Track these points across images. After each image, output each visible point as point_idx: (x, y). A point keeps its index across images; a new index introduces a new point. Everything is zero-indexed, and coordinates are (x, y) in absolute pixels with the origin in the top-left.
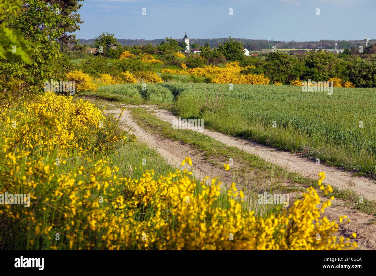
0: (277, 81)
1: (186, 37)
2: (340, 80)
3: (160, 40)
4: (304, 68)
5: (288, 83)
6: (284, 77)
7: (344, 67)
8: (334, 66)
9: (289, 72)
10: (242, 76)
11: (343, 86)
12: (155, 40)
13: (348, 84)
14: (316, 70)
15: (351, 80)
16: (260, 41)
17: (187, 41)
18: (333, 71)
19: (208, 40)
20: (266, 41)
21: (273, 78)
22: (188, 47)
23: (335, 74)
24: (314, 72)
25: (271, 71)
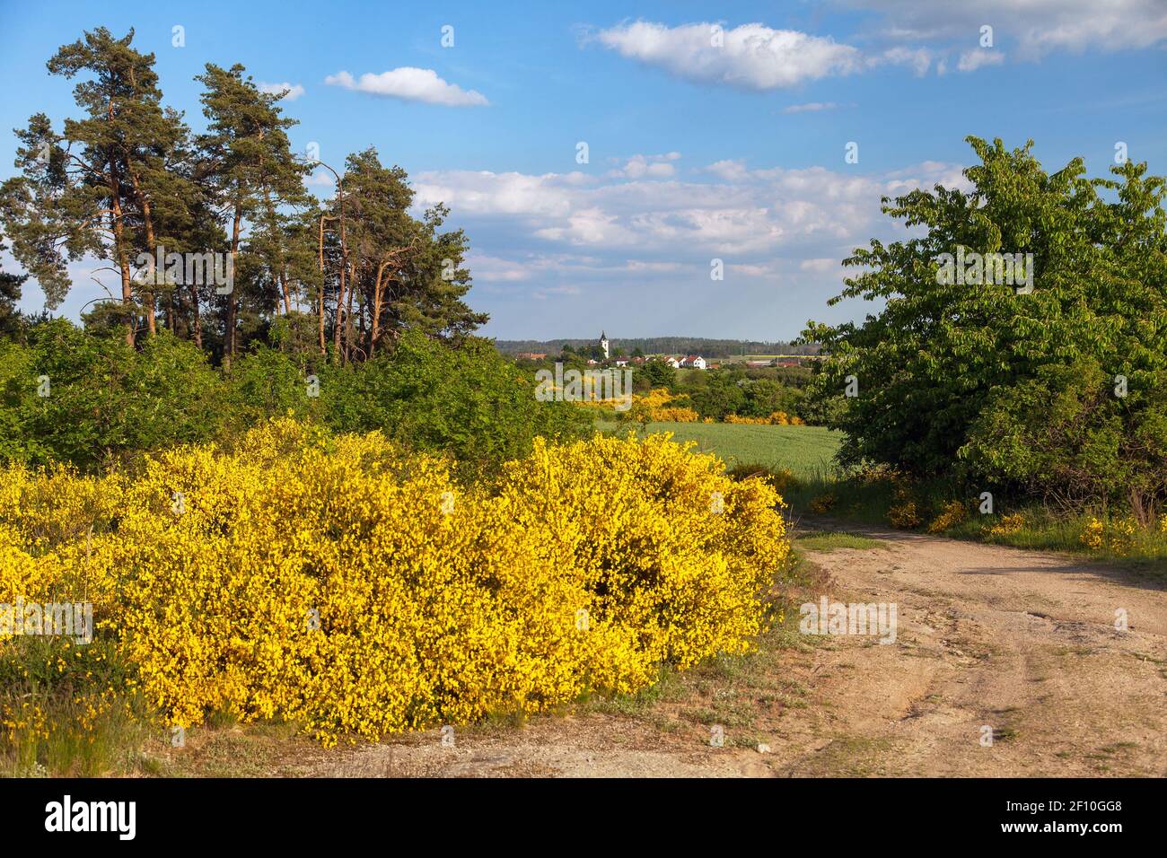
0: (708, 416)
1: (603, 337)
2: (785, 415)
3: (563, 341)
4: (741, 400)
5: (721, 419)
6: (717, 411)
7: (792, 398)
8: (778, 397)
9: (723, 405)
10: (664, 410)
11: (790, 422)
12: (554, 341)
13: (796, 420)
14: (756, 402)
15: (800, 415)
16: (728, 341)
17: (605, 344)
18: (777, 404)
19: (640, 341)
20: (737, 341)
21: (703, 412)
22: (607, 354)
23: (780, 407)
24: (753, 405)
25: (702, 403)
